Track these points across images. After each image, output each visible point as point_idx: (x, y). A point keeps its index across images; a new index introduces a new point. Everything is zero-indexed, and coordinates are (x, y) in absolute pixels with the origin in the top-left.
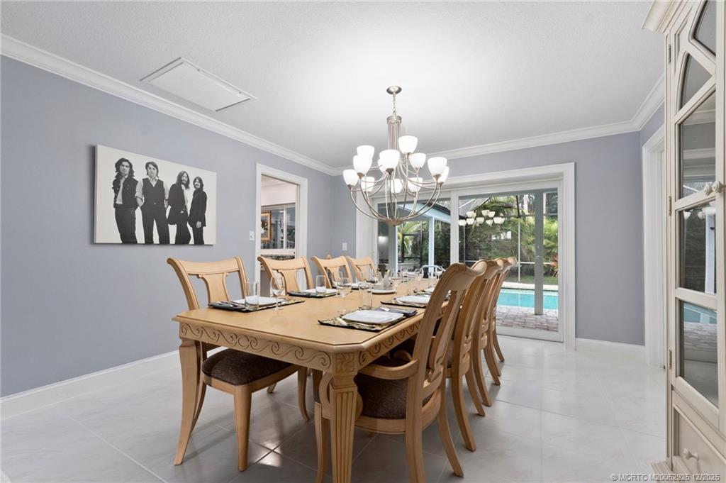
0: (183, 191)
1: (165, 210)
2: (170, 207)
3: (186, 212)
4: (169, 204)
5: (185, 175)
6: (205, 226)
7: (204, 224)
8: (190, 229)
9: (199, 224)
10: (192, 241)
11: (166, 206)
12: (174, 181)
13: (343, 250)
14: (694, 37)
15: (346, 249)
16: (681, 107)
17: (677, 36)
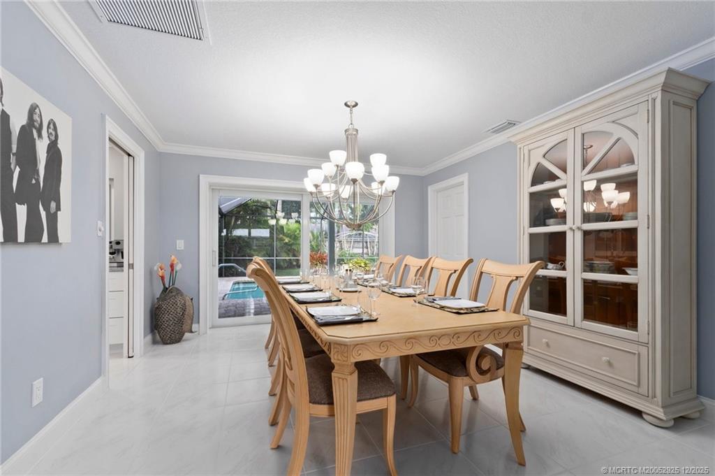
0: (34, 140)
1: (12, 173)
2: (18, 169)
3: (38, 181)
4: (18, 163)
5: (37, 111)
6: (60, 210)
7: (58, 208)
8: (43, 214)
9: (53, 205)
10: (45, 239)
11: (12, 166)
12: (24, 121)
13: (178, 249)
14: (544, 156)
15: (183, 248)
16: (532, 186)
17: (530, 151)
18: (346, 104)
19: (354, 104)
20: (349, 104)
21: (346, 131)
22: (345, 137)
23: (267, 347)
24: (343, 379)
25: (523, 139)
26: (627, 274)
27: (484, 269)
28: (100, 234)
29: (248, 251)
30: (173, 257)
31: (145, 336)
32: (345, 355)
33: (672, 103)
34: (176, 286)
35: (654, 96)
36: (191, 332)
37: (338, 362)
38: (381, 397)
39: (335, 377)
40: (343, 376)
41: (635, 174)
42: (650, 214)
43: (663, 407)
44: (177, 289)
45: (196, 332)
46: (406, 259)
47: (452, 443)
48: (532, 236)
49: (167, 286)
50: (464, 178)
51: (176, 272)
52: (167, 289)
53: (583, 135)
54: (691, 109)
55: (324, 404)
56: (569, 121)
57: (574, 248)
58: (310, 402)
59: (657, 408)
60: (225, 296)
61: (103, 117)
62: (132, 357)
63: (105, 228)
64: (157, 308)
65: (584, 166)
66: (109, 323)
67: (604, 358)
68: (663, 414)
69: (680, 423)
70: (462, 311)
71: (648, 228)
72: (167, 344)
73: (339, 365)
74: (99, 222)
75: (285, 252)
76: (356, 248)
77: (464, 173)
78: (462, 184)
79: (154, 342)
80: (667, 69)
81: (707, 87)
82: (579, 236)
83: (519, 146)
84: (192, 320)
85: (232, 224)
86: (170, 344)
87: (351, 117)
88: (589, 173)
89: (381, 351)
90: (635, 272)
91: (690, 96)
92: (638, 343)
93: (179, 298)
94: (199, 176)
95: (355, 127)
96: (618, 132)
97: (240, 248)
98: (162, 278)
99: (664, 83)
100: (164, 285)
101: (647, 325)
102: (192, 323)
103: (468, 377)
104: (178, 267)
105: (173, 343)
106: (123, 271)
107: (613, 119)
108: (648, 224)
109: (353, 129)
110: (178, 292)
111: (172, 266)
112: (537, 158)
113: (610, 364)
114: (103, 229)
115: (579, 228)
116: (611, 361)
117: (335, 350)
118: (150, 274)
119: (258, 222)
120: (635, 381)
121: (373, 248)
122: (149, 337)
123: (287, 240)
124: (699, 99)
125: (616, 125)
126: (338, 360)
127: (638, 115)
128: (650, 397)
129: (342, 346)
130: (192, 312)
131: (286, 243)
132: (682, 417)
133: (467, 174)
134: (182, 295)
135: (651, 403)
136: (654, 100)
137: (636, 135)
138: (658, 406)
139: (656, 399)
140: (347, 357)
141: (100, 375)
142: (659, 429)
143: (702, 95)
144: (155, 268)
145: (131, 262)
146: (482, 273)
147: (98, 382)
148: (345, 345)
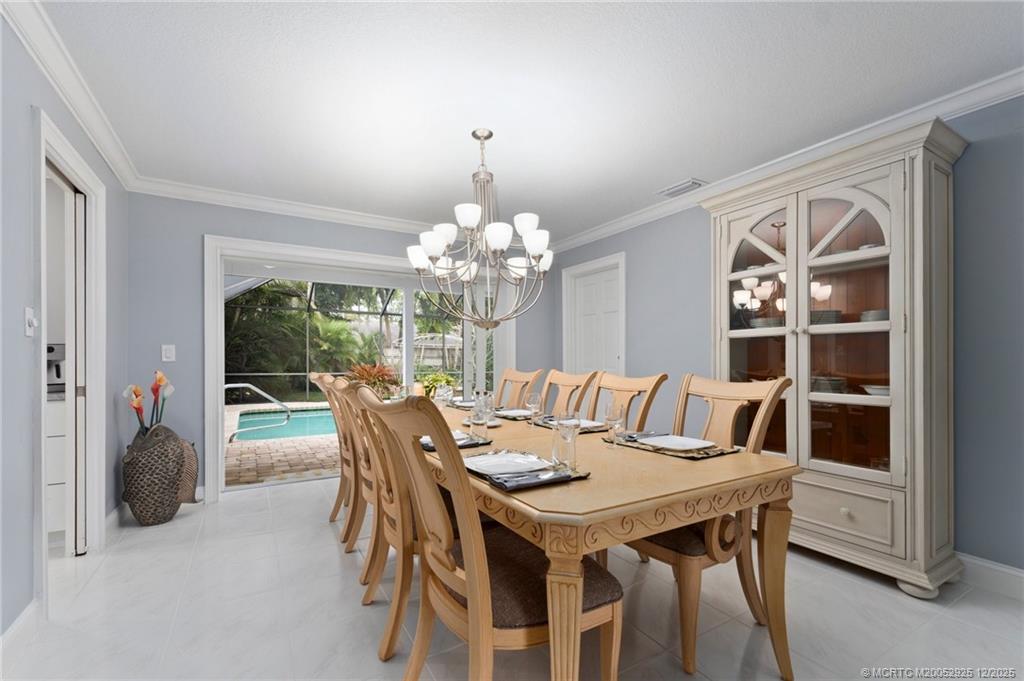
13: (164, 359)
14: (751, 230)
15: (173, 359)
16: (733, 271)
17: (729, 222)
18: (474, 134)
19: (486, 134)
20: (479, 133)
21: (474, 175)
22: (472, 185)
23: (333, 520)
24: (568, 586)
25: (723, 204)
26: (866, 393)
27: (692, 390)
28: (30, 332)
29: (264, 363)
30: (160, 374)
31: (107, 514)
32: (574, 543)
33: (933, 166)
34: (163, 423)
35: (912, 154)
36: (194, 501)
37: (558, 555)
38: (605, 603)
39: (552, 582)
40: (568, 580)
41: (886, 258)
42: (908, 314)
43: (926, 572)
44: (167, 430)
45: (201, 500)
46: (550, 375)
47: (684, 657)
48: (733, 342)
49: (148, 425)
50: (620, 258)
51: (164, 400)
52: (147, 429)
53: (810, 203)
54: (948, 176)
55: (520, 627)
56: (789, 183)
57: (798, 359)
58: (494, 626)
59: (919, 574)
60: (233, 436)
61: (34, 113)
62: (85, 553)
63: (40, 321)
64: (128, 463)
65: (811, 246)
66: (48, 494)
67: (843, 510)
68: (927, 582)
69: (946, 592)
70: (695, 455)
71: (905, 331)
72: (148, 525)
73: (560, 561)
74: (27, 309)
75: (323, 365)
76: (428, 358)
77: (620, 251)
78: (616, 267)
79: (123, 523)
80: (935, 118)
81: (966, 149)
82: (805, 342)
83: (713, 216)
84: (196, 481)
85: (236, 319)
86: (153, 524)
87: (482, 154)
88: (820, 255)
89: (624, 532)
90: (885, 392)
91: (947, 158)
92: (891, 487)
93: (171, 446)
94: (203, 237)
95: (489, 170)
96: (862, 201)
97: (249, 359)
98: (139, 411)
99: (928, 137)
100: (141, 423)
101: (904, 463)
102: (195, 487)
103: (706, 556)
104: (167, 392)
105: (159, 522)
106: (64, 400)
107: (854, 183)
108: (905, 327)
109: (486, 172)
110: (169, 434)
111: (156, 390)
112: (741, 233)
113: (850, 517)
114: (36, 323)
115: (805, 332)
116: (852, 513)
117: (554, 535)
118: (114, 404)
119: (280, 317)
120: (885, 538)
121: (453, 357)
122: (114, 515)
123: (325, 347)
124: (956, 163)
125: (857, 191)
126: (559, 552)
127: (890, 178)
128: (907, 559)
129: (567, 529)
130: (195, 467)
131: (324, 351)
132: (946, 583)
133: (623, 253)
134: (176, 439)
135: (910, 567)
136: (912, 159)
137: (887, 205)
138: (919, 570)
139: (915, 562)
140: (577, 546)
141: (31, 598)
142: (921, 602)
143: (959, 159)
144: (125, 394)
145: (80, 384)
146: (688, 394)
147: (30, 610)
148: (573, 526)
